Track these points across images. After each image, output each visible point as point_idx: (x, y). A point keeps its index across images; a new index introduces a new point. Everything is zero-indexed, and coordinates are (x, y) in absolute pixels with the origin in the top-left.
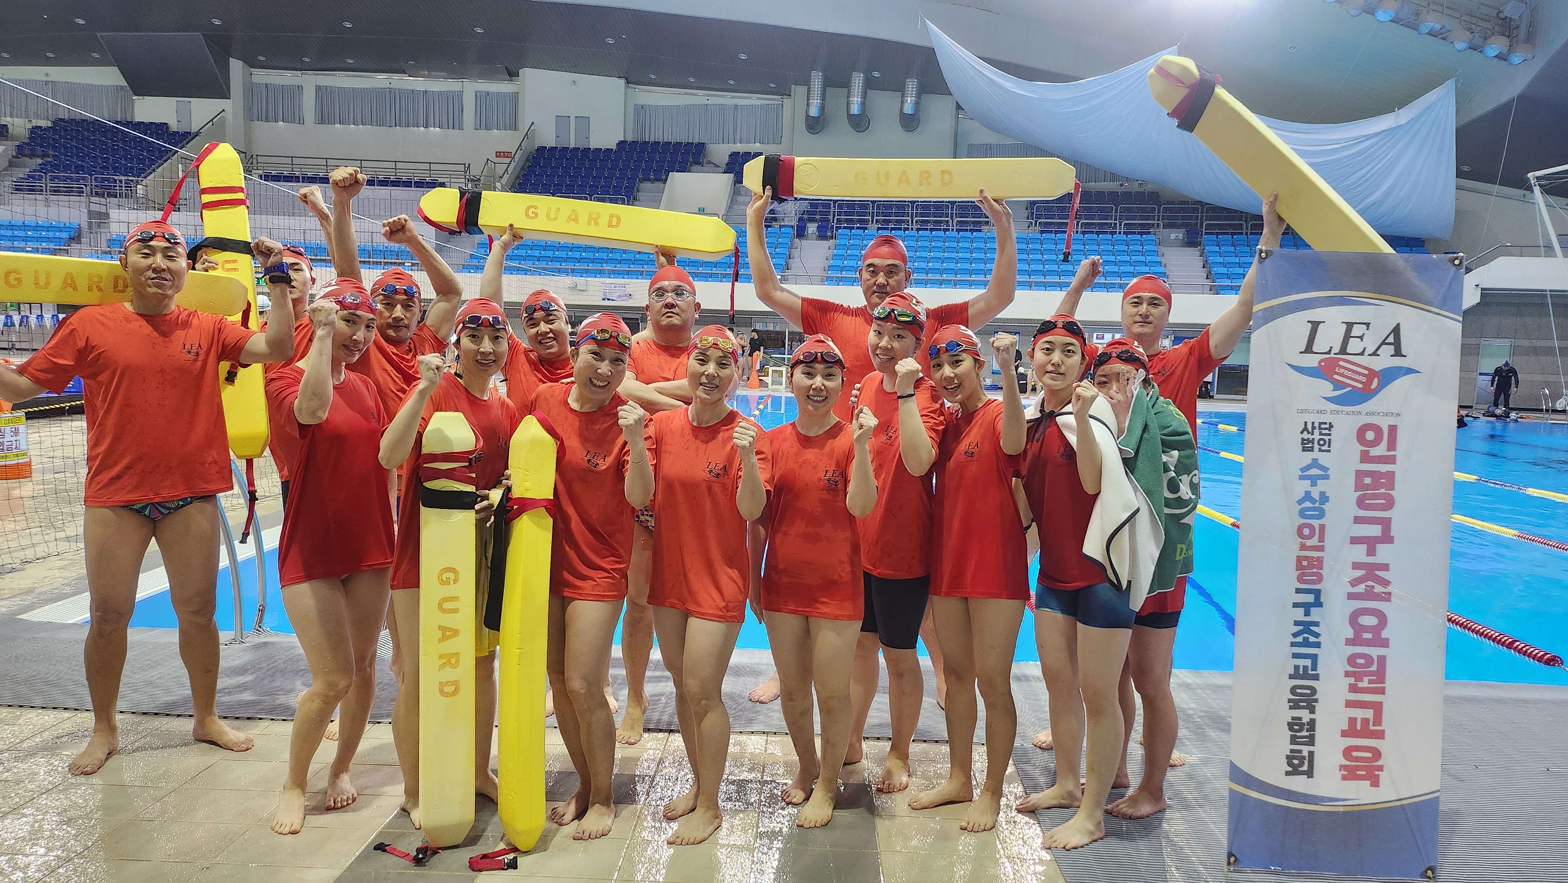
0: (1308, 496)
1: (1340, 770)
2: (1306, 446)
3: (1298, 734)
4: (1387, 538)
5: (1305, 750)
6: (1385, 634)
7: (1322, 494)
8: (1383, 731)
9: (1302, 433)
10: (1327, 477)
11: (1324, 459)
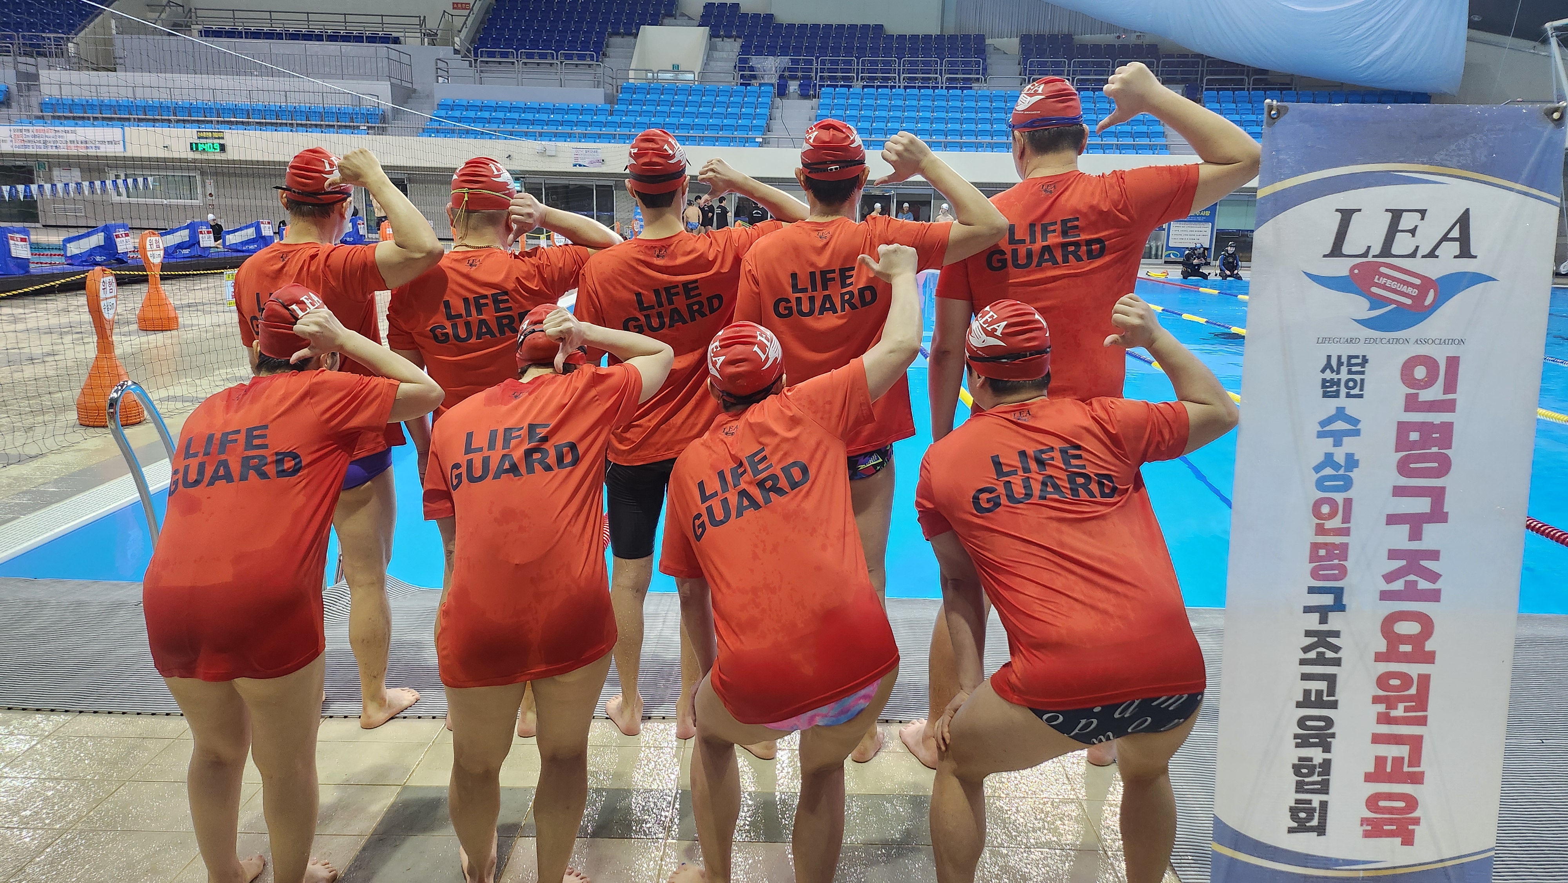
0: (1329, 461)
1: (1362, 825)
2: (1329, 389)
3: (1307, 780)
4: (1438, 515)
5: (1316, 800)
6: (1429, 646)
7: (1350, 457)
8: (1422, 773)
9: (1323, 371)
10: (1357, 433)
11: (1352, 407)
